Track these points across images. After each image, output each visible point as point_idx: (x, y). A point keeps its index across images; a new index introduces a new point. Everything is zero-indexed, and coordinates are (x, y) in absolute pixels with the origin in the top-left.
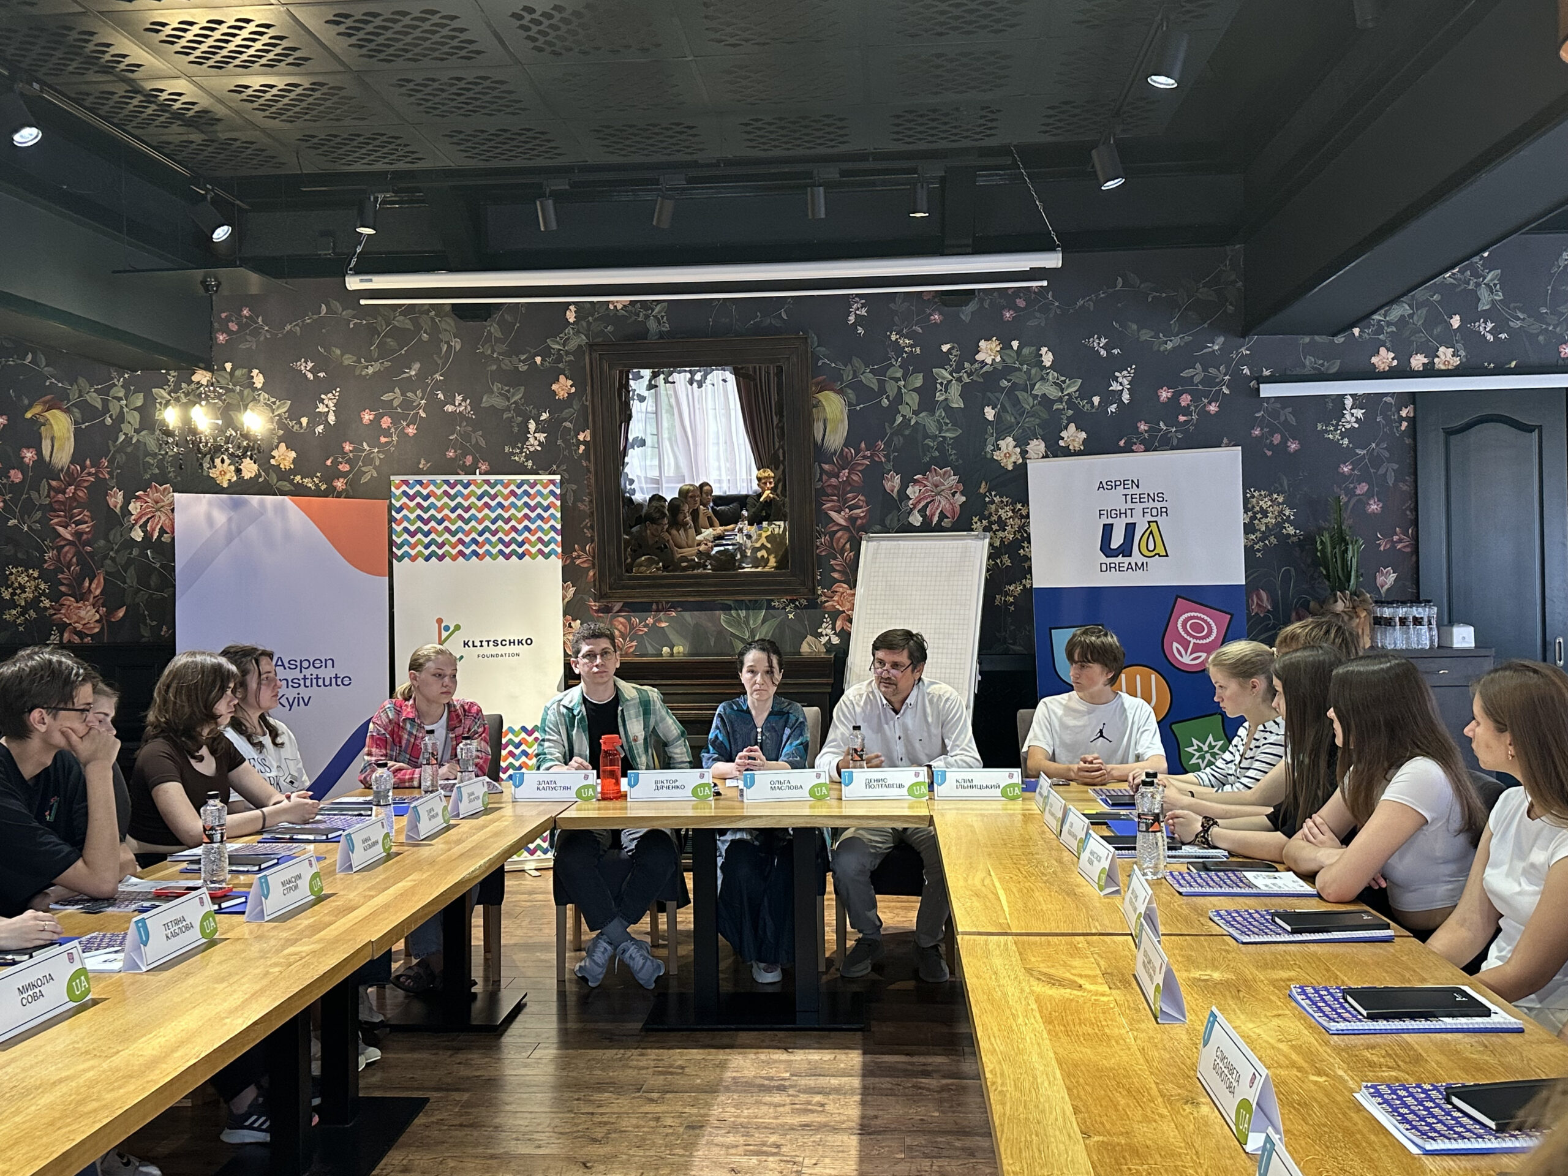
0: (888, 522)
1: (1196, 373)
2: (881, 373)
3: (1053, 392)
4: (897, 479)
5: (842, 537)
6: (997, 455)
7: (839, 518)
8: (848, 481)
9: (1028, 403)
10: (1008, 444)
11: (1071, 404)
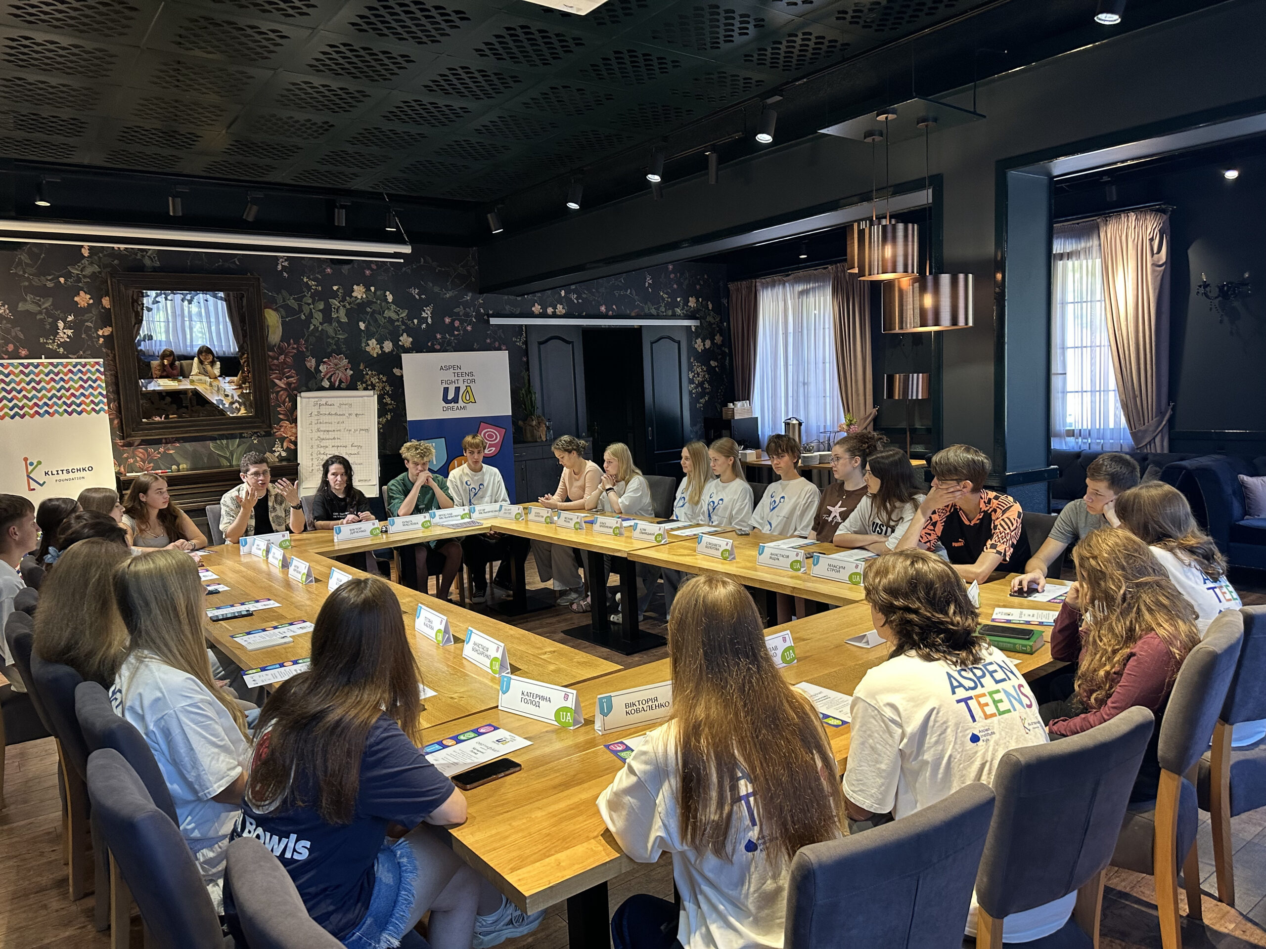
0: (310, 386)
1: (460, 310)
2: (299, 300)
3: (394, 316)
4: (313, 361)
5: (283, 395)
6: (368, 349)
7: (281, 384)
8: (284, 362)
9: (382, 321)
10: (373, 342)
11: (403, 323)
